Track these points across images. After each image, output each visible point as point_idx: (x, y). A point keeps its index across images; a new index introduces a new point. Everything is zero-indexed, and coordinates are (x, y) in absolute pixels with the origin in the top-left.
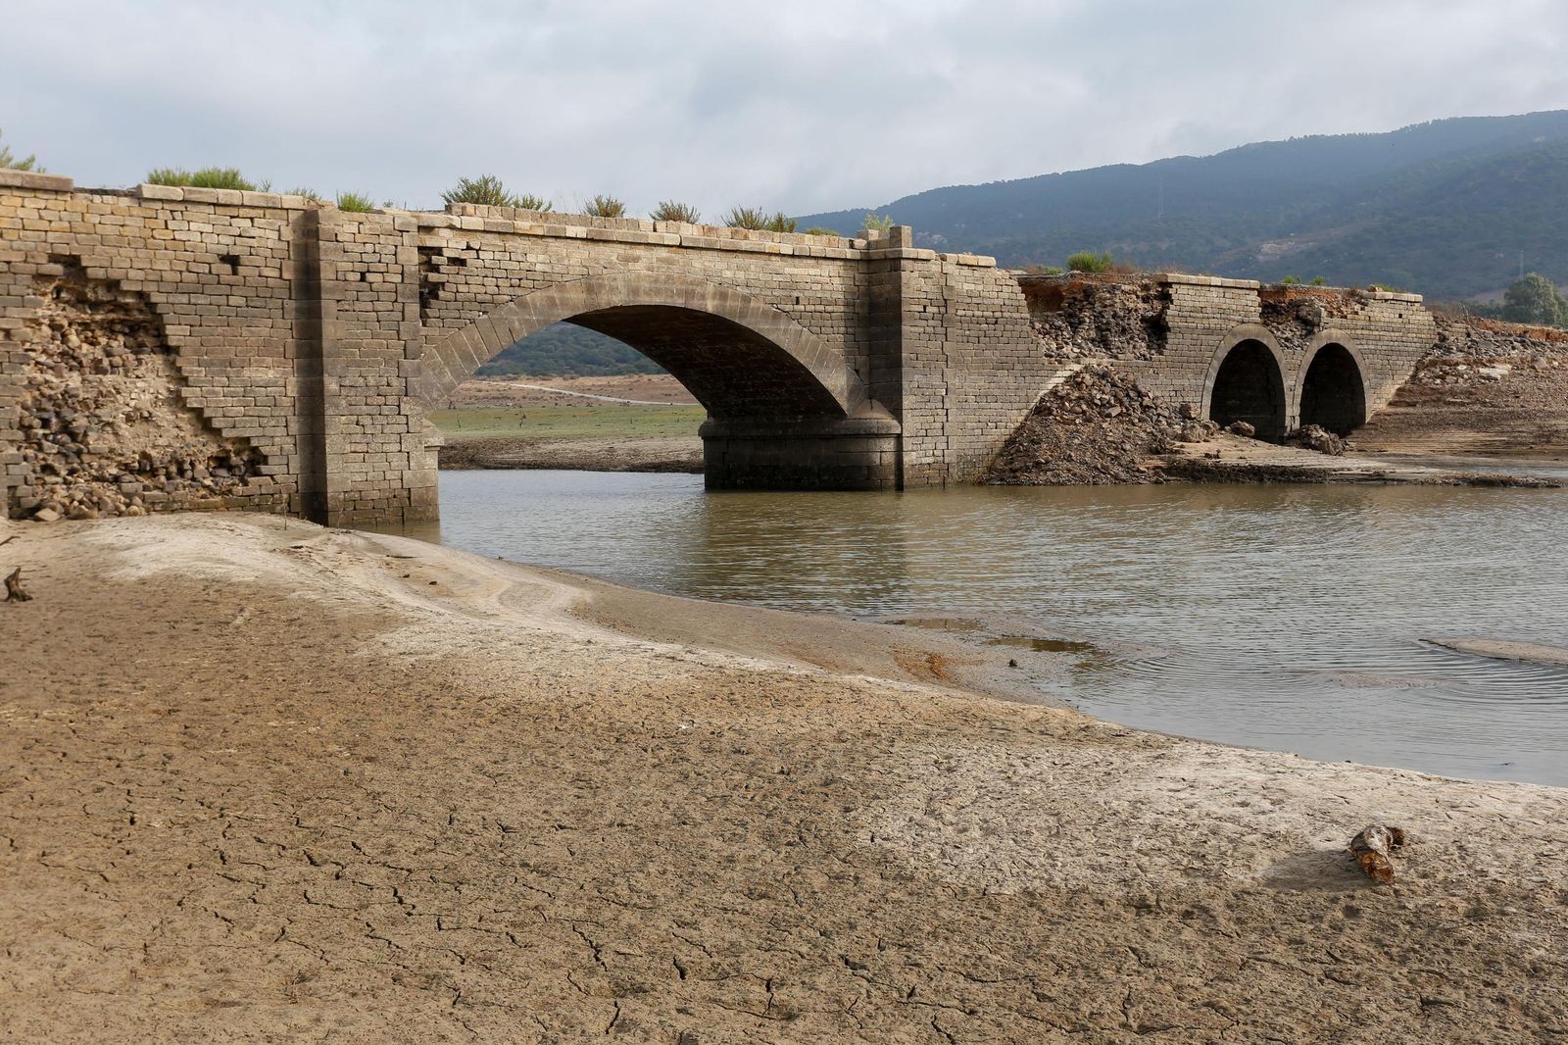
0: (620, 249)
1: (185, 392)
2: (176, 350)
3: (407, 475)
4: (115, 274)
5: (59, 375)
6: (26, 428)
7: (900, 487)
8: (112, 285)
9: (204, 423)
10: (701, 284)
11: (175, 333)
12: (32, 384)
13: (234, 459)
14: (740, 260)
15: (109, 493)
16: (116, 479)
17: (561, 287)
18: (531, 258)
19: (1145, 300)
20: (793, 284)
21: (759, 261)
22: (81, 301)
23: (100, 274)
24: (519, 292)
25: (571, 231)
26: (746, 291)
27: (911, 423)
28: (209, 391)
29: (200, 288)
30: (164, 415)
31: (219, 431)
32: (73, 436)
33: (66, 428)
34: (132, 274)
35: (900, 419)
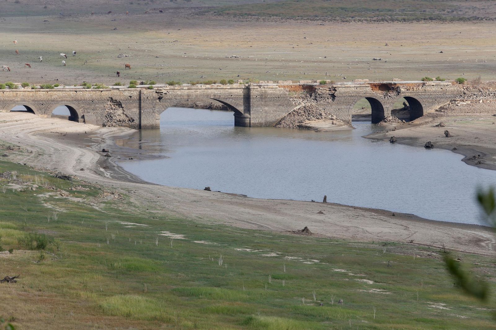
0: (194, 90)
1: (124, 112)
2: (123, 107)
3: (153, 123)
4: (116, 99)
5: (110, 110)
6: (106, 116)
7: (250, 126)
8: (116, 100)
9: (127, 116)
10: (210, 94)
11: (123, 105)
12: (107, 112)
13: (131, 120)
14: (219, 90)
15: (114, 124)
16: (116, 122)
17: (183, 96)
18: (178, 92)
19: (330, 91)
20: (231, 93)
21: (223, 90)
22: (113, 102)
23: (114, 99)
24: (176, 97)
25: (185, 88)
26: (220, 95)
27: (252, 116)
28: (127, 112)
29: (126, 100)
30: (122, 115)
31: (128, 117)
32: (112, 117)
33: (111, 116)
34: (118, 99)
35: (250, 115)
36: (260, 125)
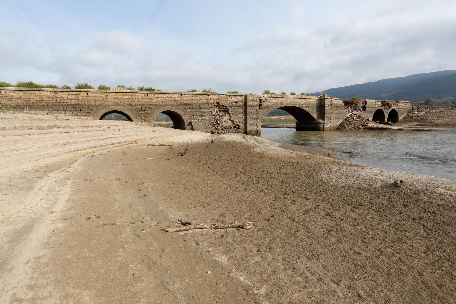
0: (285, 99)
1: (231, 118)
2: (230, 113)
3: (257, 129)
4: (223, 104)
5: (217, 117)
6: (213, 123)
7: (324, 130)
8: (223, 106)
9: (233, 122)
10: (296, 103)
11: (230, 111)
12: (214, 118)
13: (236, 127)
14: (302, 100)
15: (222, 131)
16: (223, 129)
17: (277, 104)
18: (274, 100)
19: (362, 103)
20: (309, 103)
21: (305, 100)
22: (219, 108)
23: (222, 104)
24: (272, 105)
25: (279, 97)
26: (303, 104)
27: (326, 121)
28: (234, 118)
29: (233, 106)
30: (228, 121)
31: (235, 123)
32: (218, 124)
33: (218, 123)
34: (225, 104)
35: (324, 121)
36: (330, 129)
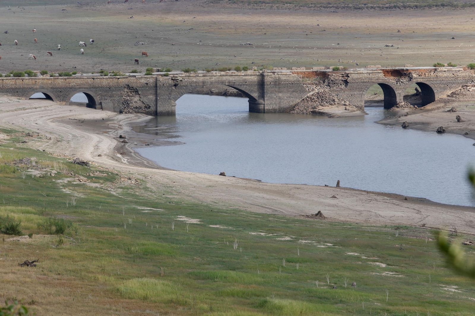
0: (209, 77)
1: (141, 99)
2: (139, 94)
4: (132, 86)
5: (127, 97)
6: (123, 103)
8: (133, 87)
9: (143, 103)
10: (225, 81)
11: (140, 92)
12: (124, 99)
13: (147, 107)
14: (233, 77)
15: (131, 111)
16: (133, 109)
17: (198, 83)
18: (193, 79)
19: (343, 77)
20: (245, 80)
21: (238, 77)
22: (130, 89)
23: (131, 86)
24: (191, 84)
25: (200, 75)
26: (235, 81)
27: (266, 102)
28: (145, 100)
29: (143, 87)
30: (138, 102)
31: (145, 104)
32: (128, 104)
34: (135, 86)
35: (264, 101)
36: (274, 112)
